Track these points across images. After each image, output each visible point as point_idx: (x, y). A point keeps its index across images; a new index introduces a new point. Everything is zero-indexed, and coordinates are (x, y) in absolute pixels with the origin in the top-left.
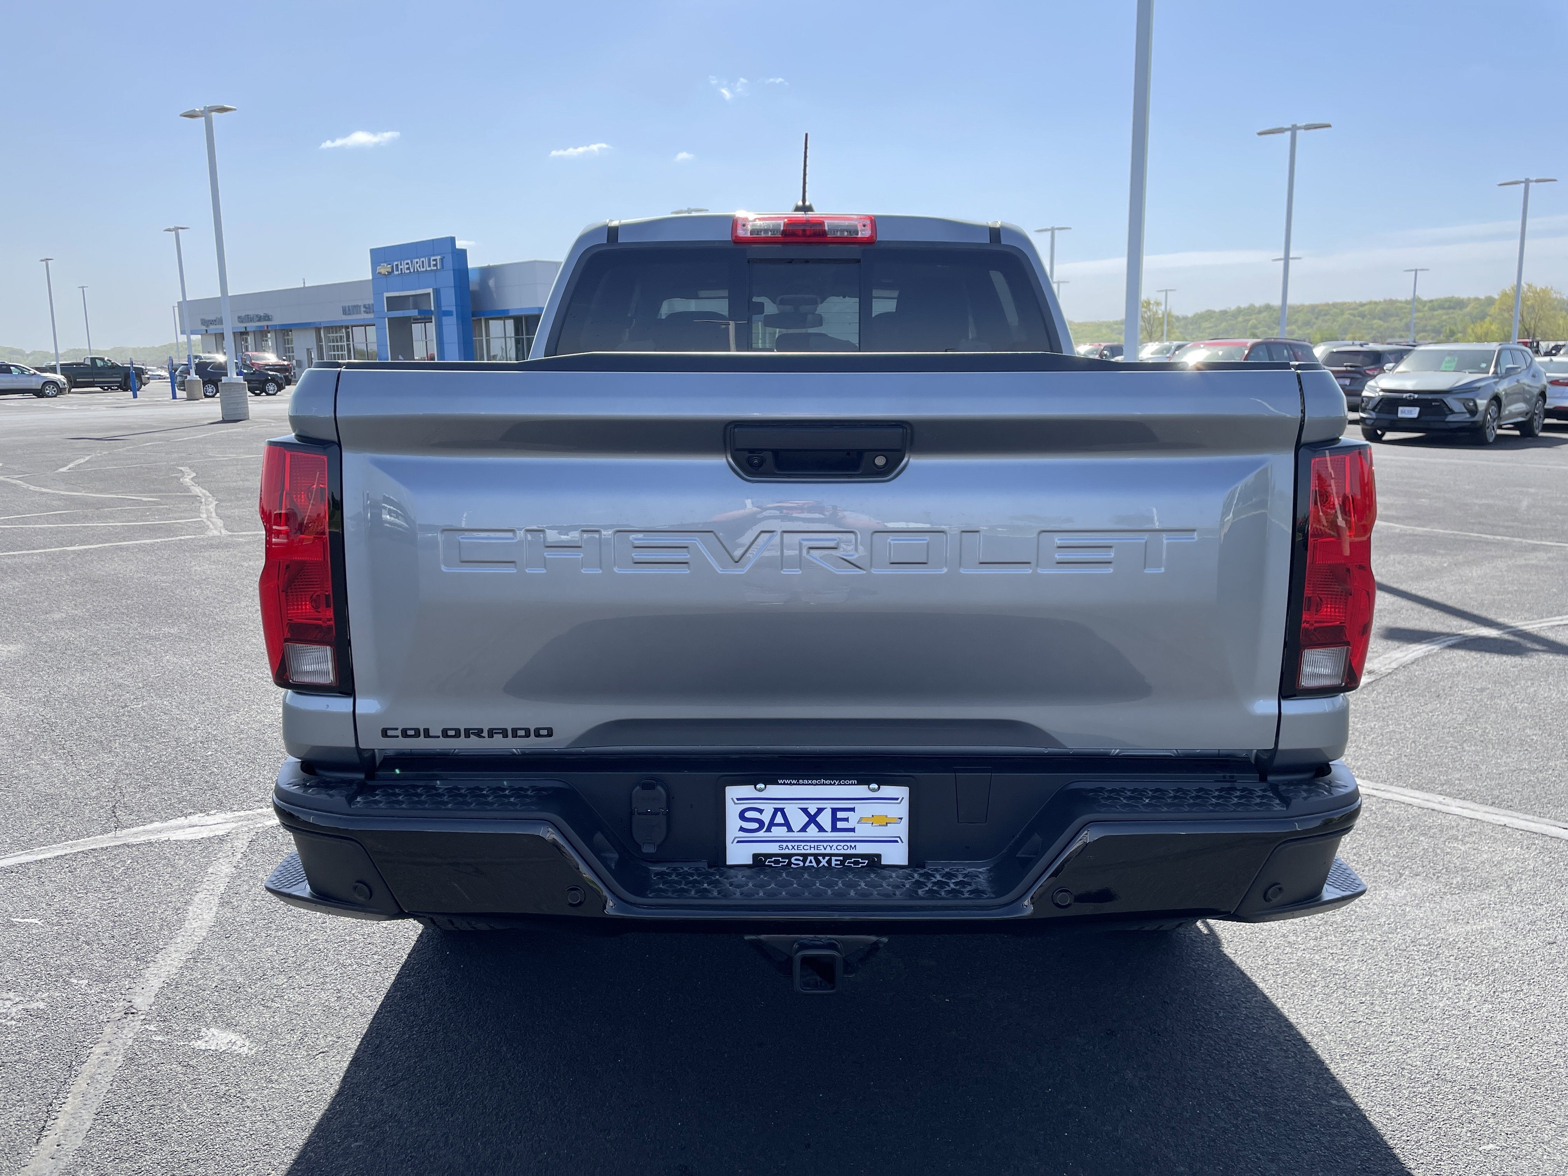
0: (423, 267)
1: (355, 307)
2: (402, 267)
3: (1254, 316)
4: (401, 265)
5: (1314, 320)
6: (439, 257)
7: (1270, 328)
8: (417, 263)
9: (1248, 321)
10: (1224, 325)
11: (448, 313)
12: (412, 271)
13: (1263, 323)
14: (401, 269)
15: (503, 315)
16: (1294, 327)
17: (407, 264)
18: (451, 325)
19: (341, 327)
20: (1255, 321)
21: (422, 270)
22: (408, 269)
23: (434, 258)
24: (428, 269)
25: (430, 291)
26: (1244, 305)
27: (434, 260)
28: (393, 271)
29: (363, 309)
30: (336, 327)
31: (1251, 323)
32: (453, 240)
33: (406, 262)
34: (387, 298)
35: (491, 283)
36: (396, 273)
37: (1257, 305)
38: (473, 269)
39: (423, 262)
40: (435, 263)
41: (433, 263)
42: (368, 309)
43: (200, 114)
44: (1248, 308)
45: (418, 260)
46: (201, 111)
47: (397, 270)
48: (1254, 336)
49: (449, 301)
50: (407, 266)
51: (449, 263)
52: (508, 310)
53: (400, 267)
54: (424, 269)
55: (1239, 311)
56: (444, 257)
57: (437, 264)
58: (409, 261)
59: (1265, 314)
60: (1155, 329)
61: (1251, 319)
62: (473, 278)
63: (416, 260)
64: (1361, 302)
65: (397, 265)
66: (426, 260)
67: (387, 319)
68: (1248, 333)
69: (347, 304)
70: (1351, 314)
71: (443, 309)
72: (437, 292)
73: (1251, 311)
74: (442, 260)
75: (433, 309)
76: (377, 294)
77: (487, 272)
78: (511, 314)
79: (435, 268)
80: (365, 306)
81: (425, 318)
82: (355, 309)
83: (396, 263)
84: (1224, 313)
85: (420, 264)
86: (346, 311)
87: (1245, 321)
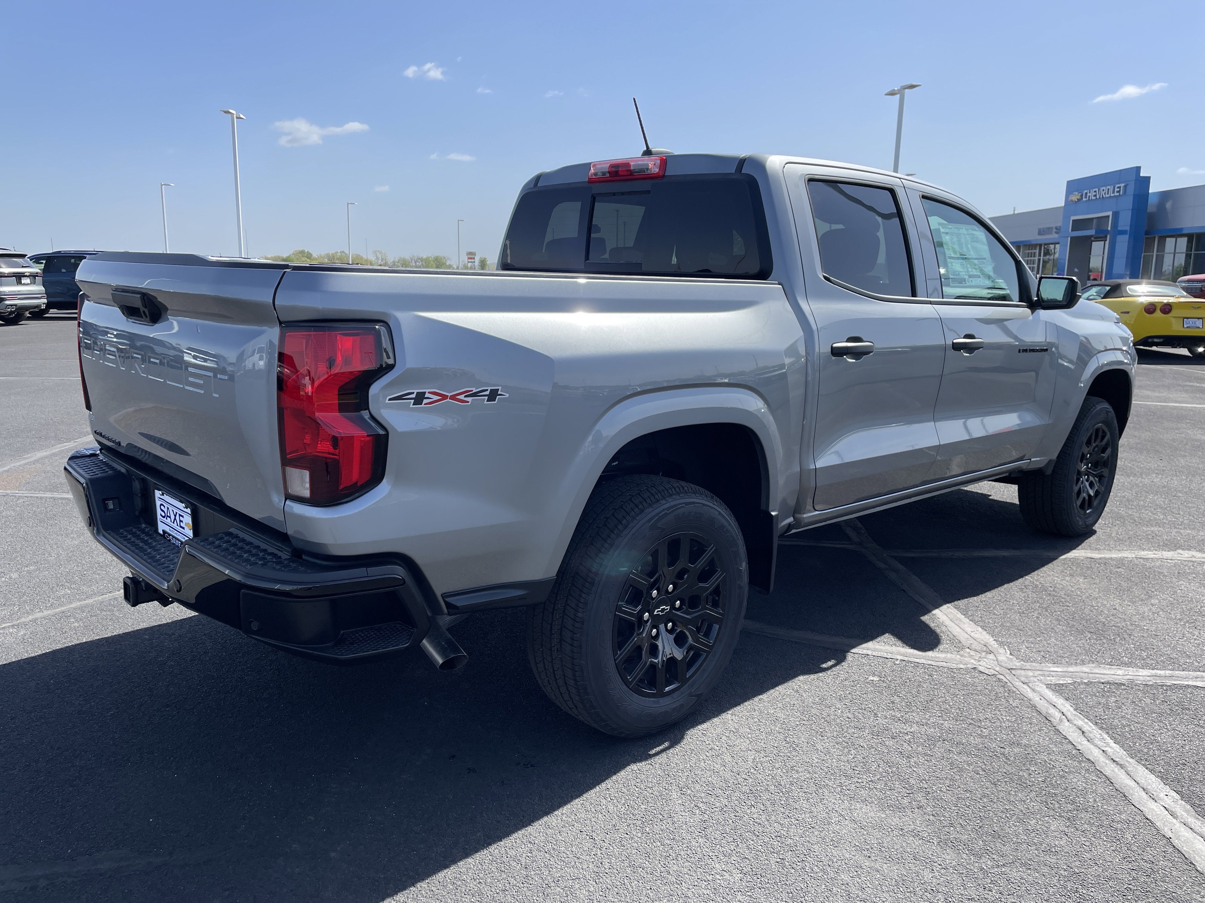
0: (1108, 194)
1: (1048, 228)
2: (1090, 194)
4: (1090, 193)
6: (1123, 185)
8: (1103, 190)
11: (1123, 232)
12: (1098, 197)
14: (1089, 196)
15: (1177, 234)
17: (1095, 192)
18: (1123, 243)
19: (1036, 245)
21: (1107, 196)
22: (1095, 196)
23: (1119, 185)
24: (1112, 195)
25: (1110, 213)
27: (1118, 188)
28: (1082, 198)
29: (1054, 230)
30: (1032, 245)
32: (1138, 169)
33: (1094, 190)
34: (1073, 221)
35: (1168, 205)
36: (1084, 199)
38: (1154, 193)
39: (1108, 189)
40: (1118, 189)
41: (1117, 190)
42: (1058, 230)
43: (897, 92)
45: (1105, 188)
46: (898, 90)
47: (1086, 197)
49: (1125, 222)
50: (1095, 193)
51: (1131, 190)
52: (1181, 229)
53: (1088, 194)
54: (1109, 196)
56: (1128, 185)
57: (1120, 191)
58: (1097, 190)
62: (1152, 201)
63: (1103, 188)
65: (1086, 193)
66: (1111, 188)
67: (1069, 239)
69: (1041, 227)
71: (1119, 229)
72: (1116, 215)
74: (1125, 187)
75: (1109, 229)
76: (1066, 217)
77: (1165, 196)
78: (1185, 232)
79: (1118, 194)
80: (1056, 228)
81: (1101, 236)
82: (1048, 230)
83: (1086, 191)
85: (1107, 191)
86: (1041, 232)
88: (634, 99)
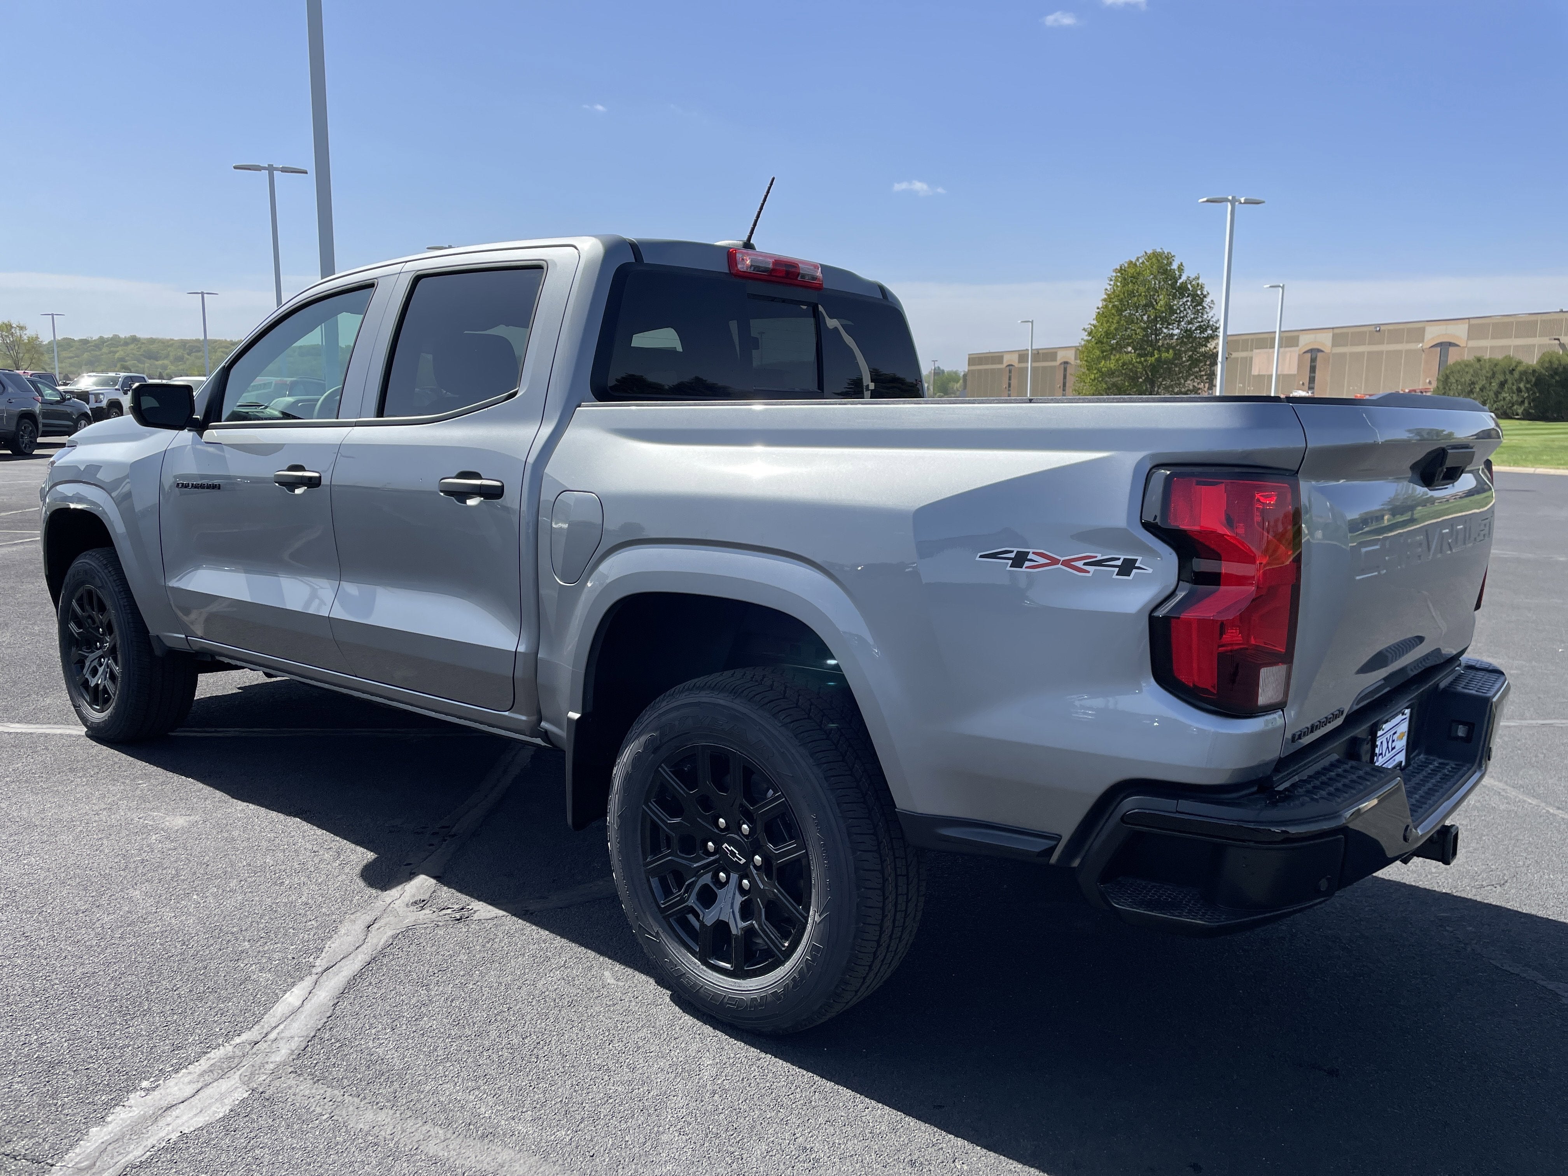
3: (120, 348)
5: (186, 356)
7: (139, 361)
9: (115, 352)
10: (86, 355)
13: (131, 355)
16: (166, 362)
20: (122, 353)
26: (107, 335)
31: (117, 355)
37: (122, 336)
44: (112, 339)
48: (126, 369)
55: (102, 341)
59: (132, 346)
60: (21, 355)
61: (118, 351)
64: (231, 341)
68: (119, 365)
70: (222, 352)
73: (115, 342)
84: (84, 342)
87: (110, 352)
88: (773, 179)
